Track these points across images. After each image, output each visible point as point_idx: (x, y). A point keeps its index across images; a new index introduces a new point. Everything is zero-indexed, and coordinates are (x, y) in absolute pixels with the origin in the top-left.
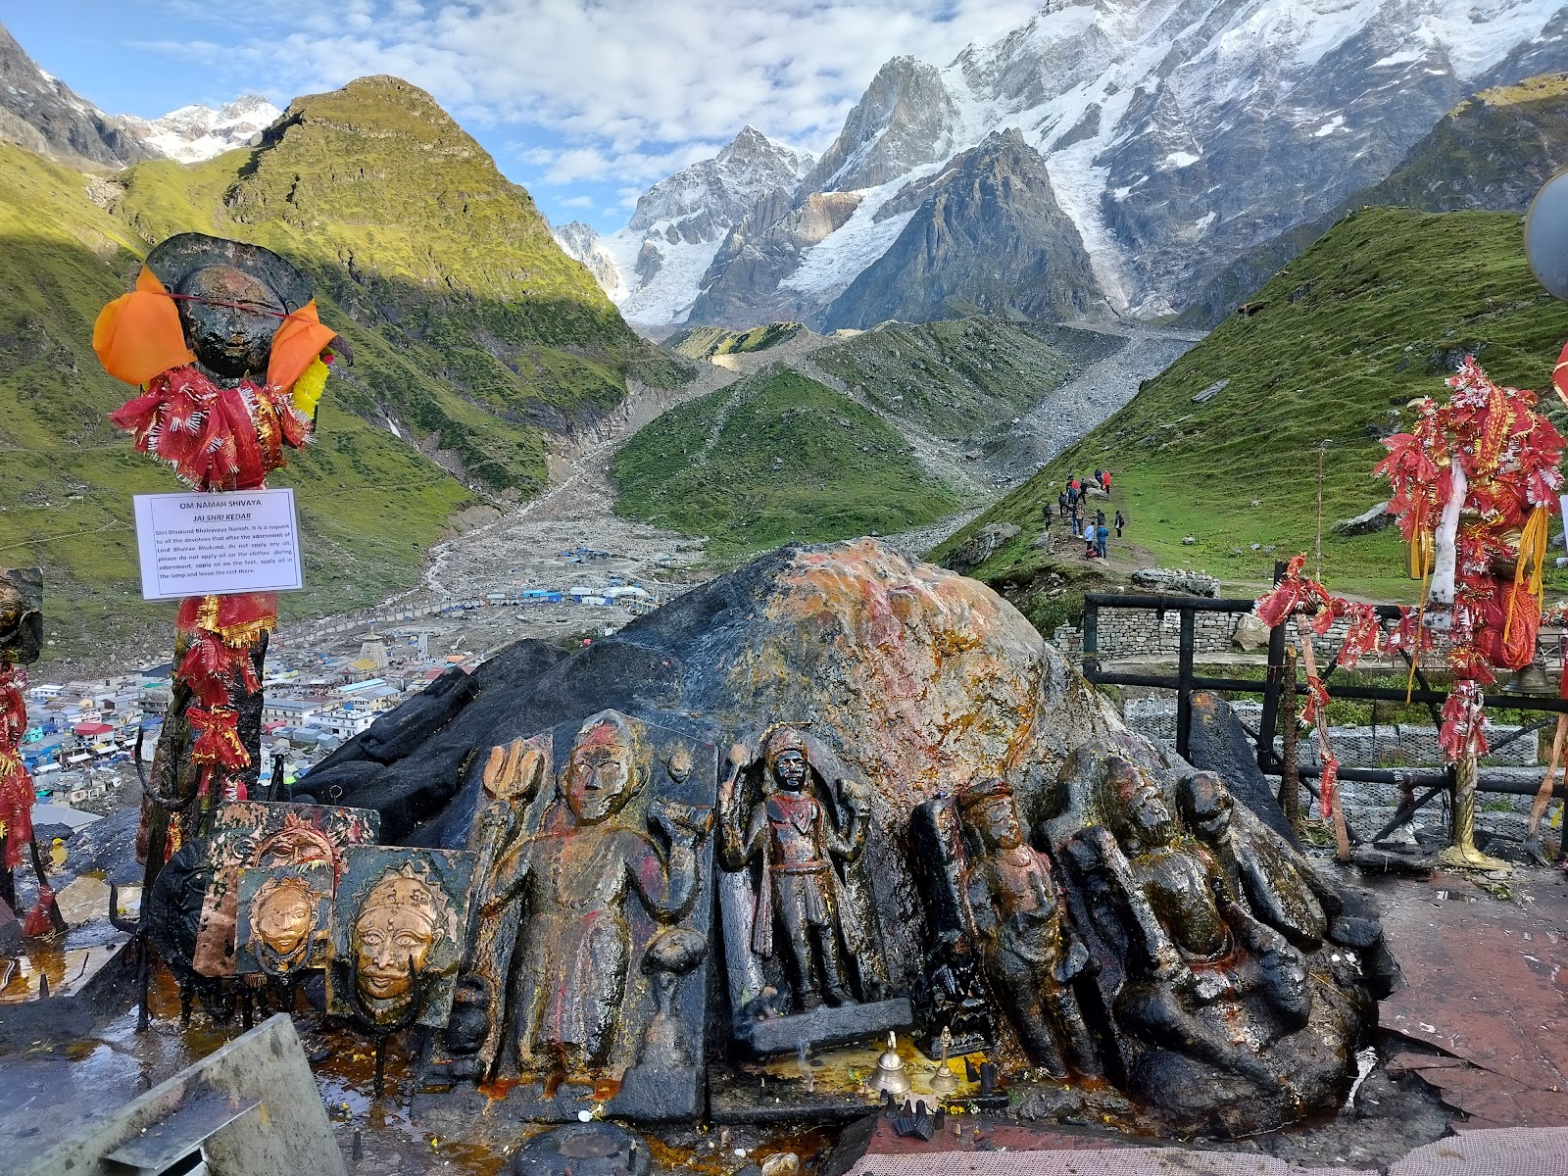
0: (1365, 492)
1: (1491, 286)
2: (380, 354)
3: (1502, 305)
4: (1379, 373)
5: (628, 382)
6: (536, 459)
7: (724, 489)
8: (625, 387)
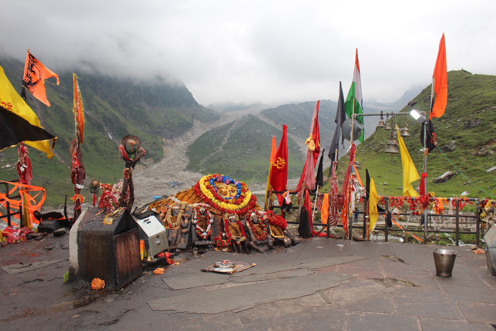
0: (443, 168)
1: (484, 101)
2: (107, 110)
3: (488, 107)
4: (449, 128)
5: (194, 120)
6: (159, 148)
7: (228, 160)
8: (193, 122)
